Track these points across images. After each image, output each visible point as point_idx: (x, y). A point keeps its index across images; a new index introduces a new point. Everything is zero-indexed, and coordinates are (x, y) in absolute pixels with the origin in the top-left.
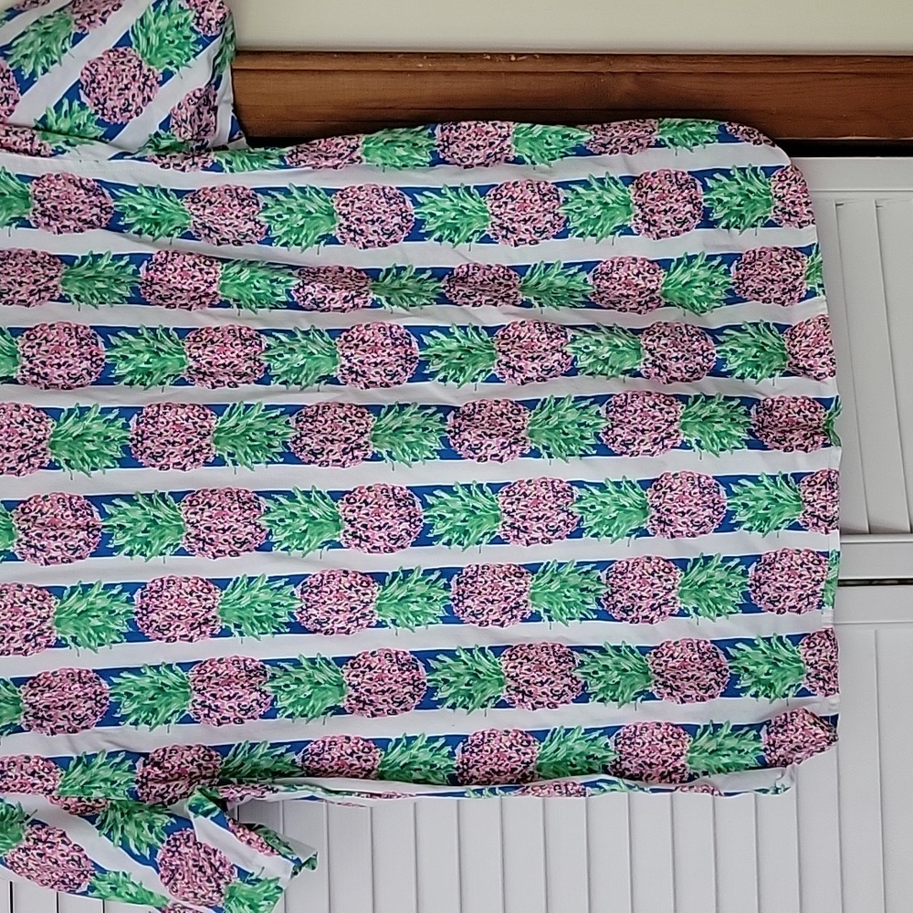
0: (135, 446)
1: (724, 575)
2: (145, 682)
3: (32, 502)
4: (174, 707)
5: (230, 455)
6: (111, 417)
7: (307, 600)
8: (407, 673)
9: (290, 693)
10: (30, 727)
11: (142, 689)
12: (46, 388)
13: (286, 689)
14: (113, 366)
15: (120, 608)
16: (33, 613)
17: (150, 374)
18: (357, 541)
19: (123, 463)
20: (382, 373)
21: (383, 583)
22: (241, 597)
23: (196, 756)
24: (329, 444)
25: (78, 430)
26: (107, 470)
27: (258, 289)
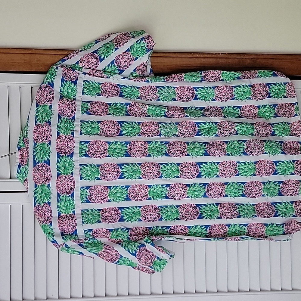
0: (129, 151)
1: (274, 186)
2: (130, 211)
3: (104, 165)
4: (137, 217)
5: (152, 154)
6: (123, 144)
7: (170, 191)
8: (194, 210)
9: (166, 214)
10: (103, 221)
11: (129, 213)
12: (107, 136)
13: (165, 213)
14: (123, 131)
15: (124, 192)
16: (103, 193)
17: (132, 133)
18: (183, 176)
19: (126, 156)
20: (189, 134)
21: (189, 187)
22: (154, 190)
23: (143, 229)
24: (176, 151)
25: (115, 147)
26: (122, 157)
27: (157, 112)
